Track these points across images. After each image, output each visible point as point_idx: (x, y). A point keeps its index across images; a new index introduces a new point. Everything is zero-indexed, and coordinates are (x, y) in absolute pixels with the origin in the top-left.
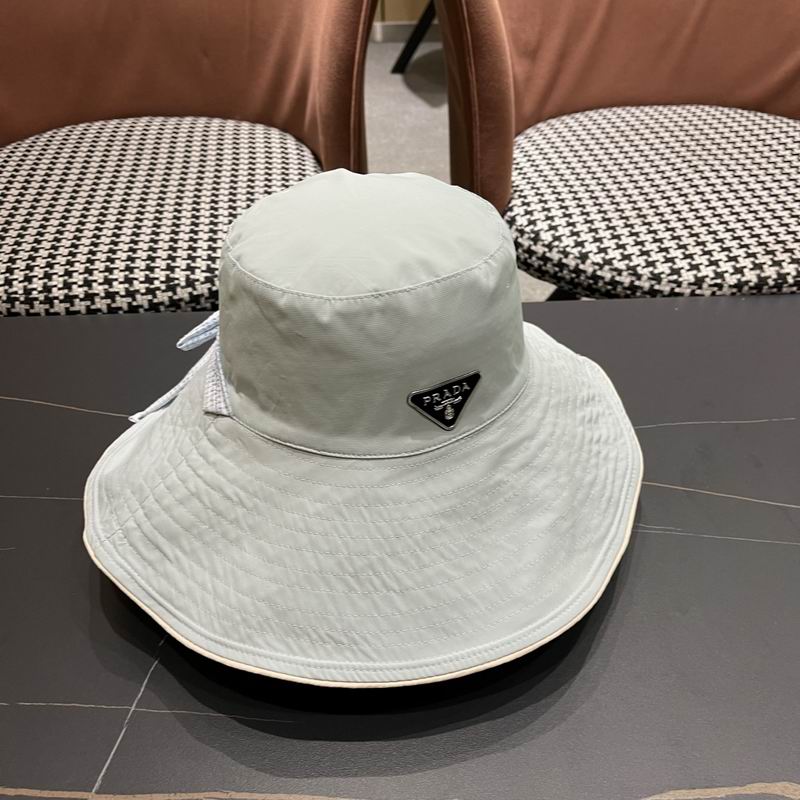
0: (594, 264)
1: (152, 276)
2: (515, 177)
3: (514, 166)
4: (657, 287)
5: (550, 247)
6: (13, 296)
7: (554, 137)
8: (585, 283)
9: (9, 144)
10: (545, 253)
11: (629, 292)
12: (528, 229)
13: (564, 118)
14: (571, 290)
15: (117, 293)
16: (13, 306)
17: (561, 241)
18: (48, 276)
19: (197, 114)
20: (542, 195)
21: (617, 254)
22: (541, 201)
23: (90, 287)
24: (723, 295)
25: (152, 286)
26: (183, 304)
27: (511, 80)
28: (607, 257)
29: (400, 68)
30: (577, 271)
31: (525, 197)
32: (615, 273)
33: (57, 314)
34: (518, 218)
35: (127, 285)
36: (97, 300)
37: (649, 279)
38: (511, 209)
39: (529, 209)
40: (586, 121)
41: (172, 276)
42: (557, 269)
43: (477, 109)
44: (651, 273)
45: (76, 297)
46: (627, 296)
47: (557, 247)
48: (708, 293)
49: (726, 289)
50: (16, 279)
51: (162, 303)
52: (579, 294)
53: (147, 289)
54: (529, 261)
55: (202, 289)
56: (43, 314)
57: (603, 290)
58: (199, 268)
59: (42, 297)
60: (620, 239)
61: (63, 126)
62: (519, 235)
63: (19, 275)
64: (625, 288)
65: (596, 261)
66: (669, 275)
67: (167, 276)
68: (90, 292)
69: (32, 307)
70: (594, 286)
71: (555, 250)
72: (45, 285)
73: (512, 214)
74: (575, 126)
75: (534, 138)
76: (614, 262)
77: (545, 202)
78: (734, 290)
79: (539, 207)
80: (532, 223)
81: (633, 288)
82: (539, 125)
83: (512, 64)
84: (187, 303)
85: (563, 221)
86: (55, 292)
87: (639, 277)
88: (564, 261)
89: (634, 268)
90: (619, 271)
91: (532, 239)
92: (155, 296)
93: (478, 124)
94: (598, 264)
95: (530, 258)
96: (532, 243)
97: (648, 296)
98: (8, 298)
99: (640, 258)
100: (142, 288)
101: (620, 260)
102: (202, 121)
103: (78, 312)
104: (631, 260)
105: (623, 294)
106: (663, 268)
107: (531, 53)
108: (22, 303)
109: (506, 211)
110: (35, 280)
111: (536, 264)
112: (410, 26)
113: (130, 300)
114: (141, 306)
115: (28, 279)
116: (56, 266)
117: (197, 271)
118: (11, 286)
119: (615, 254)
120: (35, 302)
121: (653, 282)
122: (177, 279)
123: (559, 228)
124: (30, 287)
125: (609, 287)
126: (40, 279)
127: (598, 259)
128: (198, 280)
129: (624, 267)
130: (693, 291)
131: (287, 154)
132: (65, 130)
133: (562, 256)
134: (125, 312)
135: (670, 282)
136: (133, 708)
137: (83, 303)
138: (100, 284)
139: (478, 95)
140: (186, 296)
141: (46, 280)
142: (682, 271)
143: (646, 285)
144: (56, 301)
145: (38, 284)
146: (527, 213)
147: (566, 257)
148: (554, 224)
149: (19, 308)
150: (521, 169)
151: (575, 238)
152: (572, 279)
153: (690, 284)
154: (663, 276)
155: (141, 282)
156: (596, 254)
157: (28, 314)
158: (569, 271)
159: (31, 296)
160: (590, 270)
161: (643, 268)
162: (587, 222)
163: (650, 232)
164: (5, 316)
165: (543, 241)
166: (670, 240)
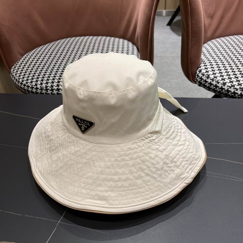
2: (202, 57)
3: (203, 53)
5: (213, 80)
6: (42, 88)
7: (217, 44)
8: (224, 93)
10: (211, 82)
11: (240, 96)
12: (205, 74)
13: (221, 38)
14: (219, 94)
16: (42, 91)
17: (217, 78)
18: (53, 82)
19: (103, 35)
20: (211, 63)
21: (236, 83)
22: (211, 65)
27: (203, 24)
28: (233, 84)
29: (169, 24)
30: (222, 88)
31: (205, 63)
32: (235, 90)
33: (54, 94)
34: (202, 70)
38: (200, 67)
40: (229, 39)
42: (215, 87)
43: (190, 33)
46: (239, 98)
47: (215, 80)
50: (44, 83)
52: (222, 96)
54: (205, 84)
56: (50, 94)
57: (231, 95)
59: (50, 89)
60: (238, 78)
62: (202, 76)
63: (45, 82)
64: (238, 95)
65: (228, 85)
69: (47, 91)
70: (227, 94)
71: (215, 81)
73: (201, 69)
74: (225, 41)
75: (210, 45)
76: (235, 86)
77: (212, 65)
79: (210, 67)
80: (207, 72)
82: (212, 40)
83: (204, 19)
85: (218, 72)
86: (54, 87)
88: (217, 85)
90: (237, 90)
91: (207, 77)
93: (191, 38)
94: (229, 86)
95: (206, 83)
96: (207, 78)
98: (41, 88)
101: (237, 86)
102: (104, 37)
105: (237, 97)
107: (211, 17)
108: (45, 90)
109: (199, 68)
110: (49, 83)
111: (208, 86)
112: (173, 11)
115: (47, 83)
116: (55, 80)
123: (217, 74)
124: (47, 85)
125: (233, 94)
126: (50, 83)
127: (230, 85)
129: (239, 88)
131: (129, 48)
132: (64, 40)
133: (217, 83)
136: (59, 222)
139: (191, 29)
141: (52, 84)
145: (49, 85)
146: (206, 68)
147: (218, 83)
148: (214, 72)
149: (44, 92)
150: (205, 54)
151: (222, 77)
152: (220, 91)
156: (229, 83)
157: (46, 93)
158: (219, 88)
159: (47, 88)
160: (226, 88)
162: (226, 72)
164: (40, 94)
165: (210, 78)
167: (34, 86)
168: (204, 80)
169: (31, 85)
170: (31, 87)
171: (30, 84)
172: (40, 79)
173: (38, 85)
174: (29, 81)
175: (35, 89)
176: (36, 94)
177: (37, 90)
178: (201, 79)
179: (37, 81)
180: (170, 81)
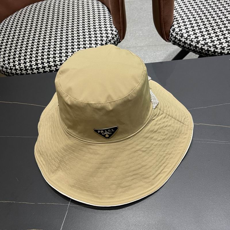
0: (201, 44)
1: (61, 59)
2: (175, 13)
4: (223, 51)
5: (187, 39)
6: (21, 68)
8: (198, 51)
9: (14, 13)
10: (185, 41)
11: (213, 53)
12: (179, 33)
15: (52, 66)
16: (22, 72)
17: (190, 37)
20: (184, 19)
22: (183, 22)
28: (206, 42)
30: (196, 47)
31: (178, 21)
32: (208, 47)
33: (35, 73)
34: (176, 29)
35: (54, 63)
36: (46, 68)
37: (220, 49)
38: (173, 26)
39: (180, 25)
42: (189, 46)
44: (221, 47)
45: (40, 68)
47: (189, 39)
53: (60, 63)
54: (179, 43)
56: (31, 74)
57: (204, 53)
59: (30, 68)
60: (210, 35)
61: (29, 5)
62: (176, 35)
63: (22, 62)
64: (212, 52)
65: (202, 43)
66: (227, 47)
68: (44, 66)
69: (27, 72)
70: (201, 52)
71: (188, 40)
73: (174, 27)
76: (209, 43)
77: (185, 22)
79: (183, 24)
80: (180, 30)
81: (214, 52)
85: (191, 29)
86: (34, 67)
87: (217, 48)
88: (191, 43)
89: (215, 45)
90: (210, 47)
95: (180, 42)
96: (181, 37)
97: (220, 55)
98: (20, 69)
99: (217, 41)
101: (210, 43)
103: (41, 72)
104: (214, 43)
105: (211, 54)
106: (225, 45)
108: (24, 70)
111: (182, 45)
113: (56, 67)
115: (25, 63)
116: (33, 58)
118: (20, 65)
119: (208, 40)
121: (222, 50)
123: (190, 32)
124: (26, 65)
125: (207, 52)
127: (203, 42)
133: (191, 42)
134: (55, 71)
135: (227, 49)
137: (42, 69)
138: (46, 63)
141: (30, 63)
143: (219, 51)
145: (28, 64)
146: (179, 27)
147: (192, 42)
148: (188, 30)
149: (24, 72)
151: (195, 35)
152: (194, 49)
154: (225, 48)
155: (58, 62)
158: (193, 47)
159: (27, 68)
160: (200, 47)
161: (218, 45)
162: (199, 29)
163: (221, 31)
164: (20, 75)
165: (184, 37)
166: (228, 34)
167: (13, 68)
168: (178, 39)
169: (9, 66)
170: (9, 68)
171: (7, 65)
172: (17, 59)
173: (16, 66)
174: (6, 62)
175: (14, 70)
176: (16, 75)
177: (17, 71)
178: (175, 38)
179: (14, 62)
180: (142, 28)
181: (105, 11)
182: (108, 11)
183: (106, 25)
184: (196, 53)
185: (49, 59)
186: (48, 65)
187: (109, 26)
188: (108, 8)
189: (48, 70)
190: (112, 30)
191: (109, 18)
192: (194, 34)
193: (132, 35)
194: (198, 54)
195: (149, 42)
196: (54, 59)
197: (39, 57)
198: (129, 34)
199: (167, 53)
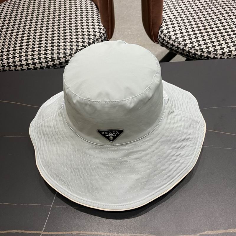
0: (188, 47)
1: (46, 56)
2: (164, 14)
4: (209, 56)
5: (174, 41)
6: (4, 64)
8: (186, 54)
10: (173, 43)
11: (200, 57)
12: (167, 35)
15: (36, 63)
16: (4, 68)
17: (178, 39)
20: (172, 21)
23: (27, 61)
24: (231, 58)
25: (47, 60)
26: (57, 65)
28: (193, 45)
30: (183, 50)
31: (167, 22)
32: (195, 51)
33: (18, 70)
34: (164, 30)
35: (39, 60)
36: (30, 65)
37: (207, 53)
38: (162, 27)
39: (168, 27)
41: (53, 56)
42: (177, 49)
44: (208, 51)
45: (24, 64)
47: (177, 41)
48: (226, 57)
49: (232, 56)
50: (4, 59)
51: (51, 65)
53: (45, 61)
54: (167, 45)
55: (63, 60)
56: (14, 70)
57: (191, 56)
58: (61, 53)
59: (13, 65)
60: (198, 38)
62: (164, 37)
63: (5, 57)
64: (198, 56)
65: (189, 46)
66: (213, 52)
67: (51, 56)
68: (28, 63)
69: (10, 68)
70: (189, 55)
71: (176, 42)
72: (13, 61)
73: (162, 29)
76: (196, 47)
77: (173, 24)
78: (235, 56)
79: (171, 26)
80: (169, 32)
81: (201, 56)
84: (58, 65)
85: (179, 32)
86: (17, 63)
87: (203, 52)
88: (179, 46)
89: (202, 49)
90: (197, 50)
91: (169, 38)
92: (48, 63)
94: (190, 48)
95: (168, 44)
96: (168, 39)
97: (206, 59)
98: (2, 65)
99: (204, 45)
100: (44, 61)
101: (197, 46)
103: (25, 69)
104: (201, 46)
105: (198, 58)
106: (212, 49)
108: (7, 67)
109: (160, 28)
111: (170, 47)
113: (40, 65)
114: (44, 67)
115: (8, 59)
116: (16, 54)
117: (61, 54)
118: (3, 61)
119: (196, 44)
120: (11, 67)
121: (208, 54)
122: (55, 57)
123: (178, 34)
124: (9, 61)
125: (193, 55)
127: (190, 46)
128: (61, 57)
129: (199, 49)
130: (221, 57)
131: (87, 6)
133: (178, 45)
134: (39, 69)
135: (213, 54)
136: (52, 206)
137: (26, 66)
138: (30, 60)
140: (58, 63)
141: (13, 59)
142: (218, 50)
143: (206, 55)
144: (17, 66)
145: (11, 60)
147: (180, 45)
148: (176, 33)
149: (6, 68)
150: (165, 10)
151: (183, 38)
152: (181, 52)
153: (220, 55)
154: (211, 52)
155: (43, 59)
156: (189, 44)
157: (9, 70)
158: (181, 49)
159: (10, 65)
160: (187, 50)
161: (205, 49)
162: (187, 32)
163: (208, 35)
164: (2, 71)
165: (172, 39)
166: (214, 38)
168: (166, 41)
178: (164, 40)
180: (131, 27)
181: (94, 8)
182: (96, 9)
183: (94, 23)
184: (184, 56)
185: (34, 56)
186: (32, 62)
187: (97, 24)
188: (96, 5)
189: (33, 68)
190: (100, 29)
191: (97, 15)
192: (182, 36)
193: (120, 33)
194: (186, 57)
195: (137, 42)
196: (39, 56)
197: (23, 53)
198: (117, 32)
199: (155, 53)
